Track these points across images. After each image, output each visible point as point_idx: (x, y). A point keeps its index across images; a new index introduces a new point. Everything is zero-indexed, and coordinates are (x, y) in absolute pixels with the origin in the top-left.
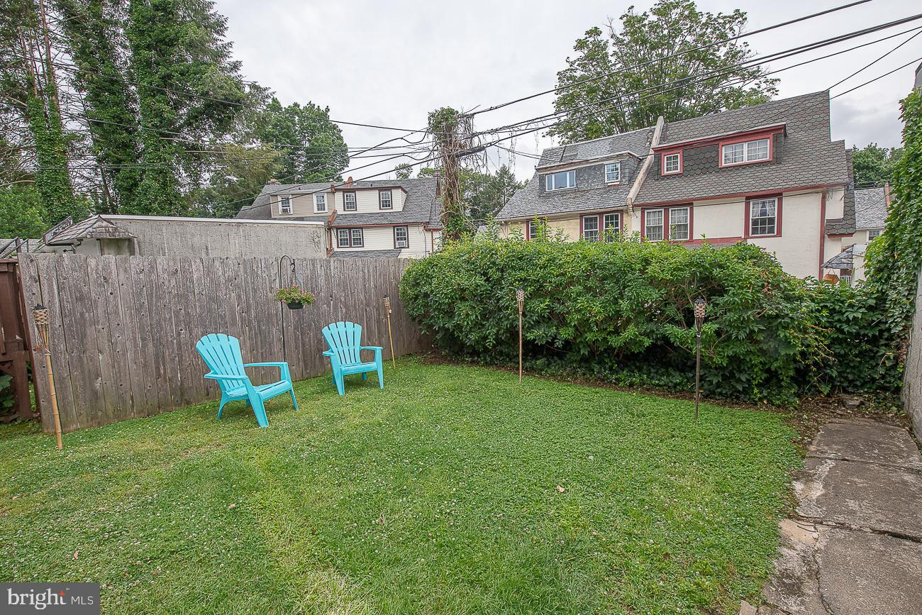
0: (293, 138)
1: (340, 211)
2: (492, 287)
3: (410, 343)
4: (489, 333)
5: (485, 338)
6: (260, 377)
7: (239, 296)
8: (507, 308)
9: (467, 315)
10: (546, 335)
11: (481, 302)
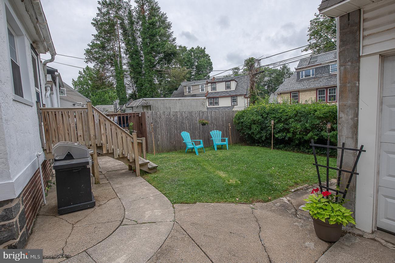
0: (191, 62)
1: (210, 91)
2: (264, 120)
3: (237, 139)
4: (263, 135)
5: (262, 137)
6: (197, 143)
7: (188, 122)
8: (269, 126)
9: (256, 129)
10: (282, 136)
11: (261, 125)
